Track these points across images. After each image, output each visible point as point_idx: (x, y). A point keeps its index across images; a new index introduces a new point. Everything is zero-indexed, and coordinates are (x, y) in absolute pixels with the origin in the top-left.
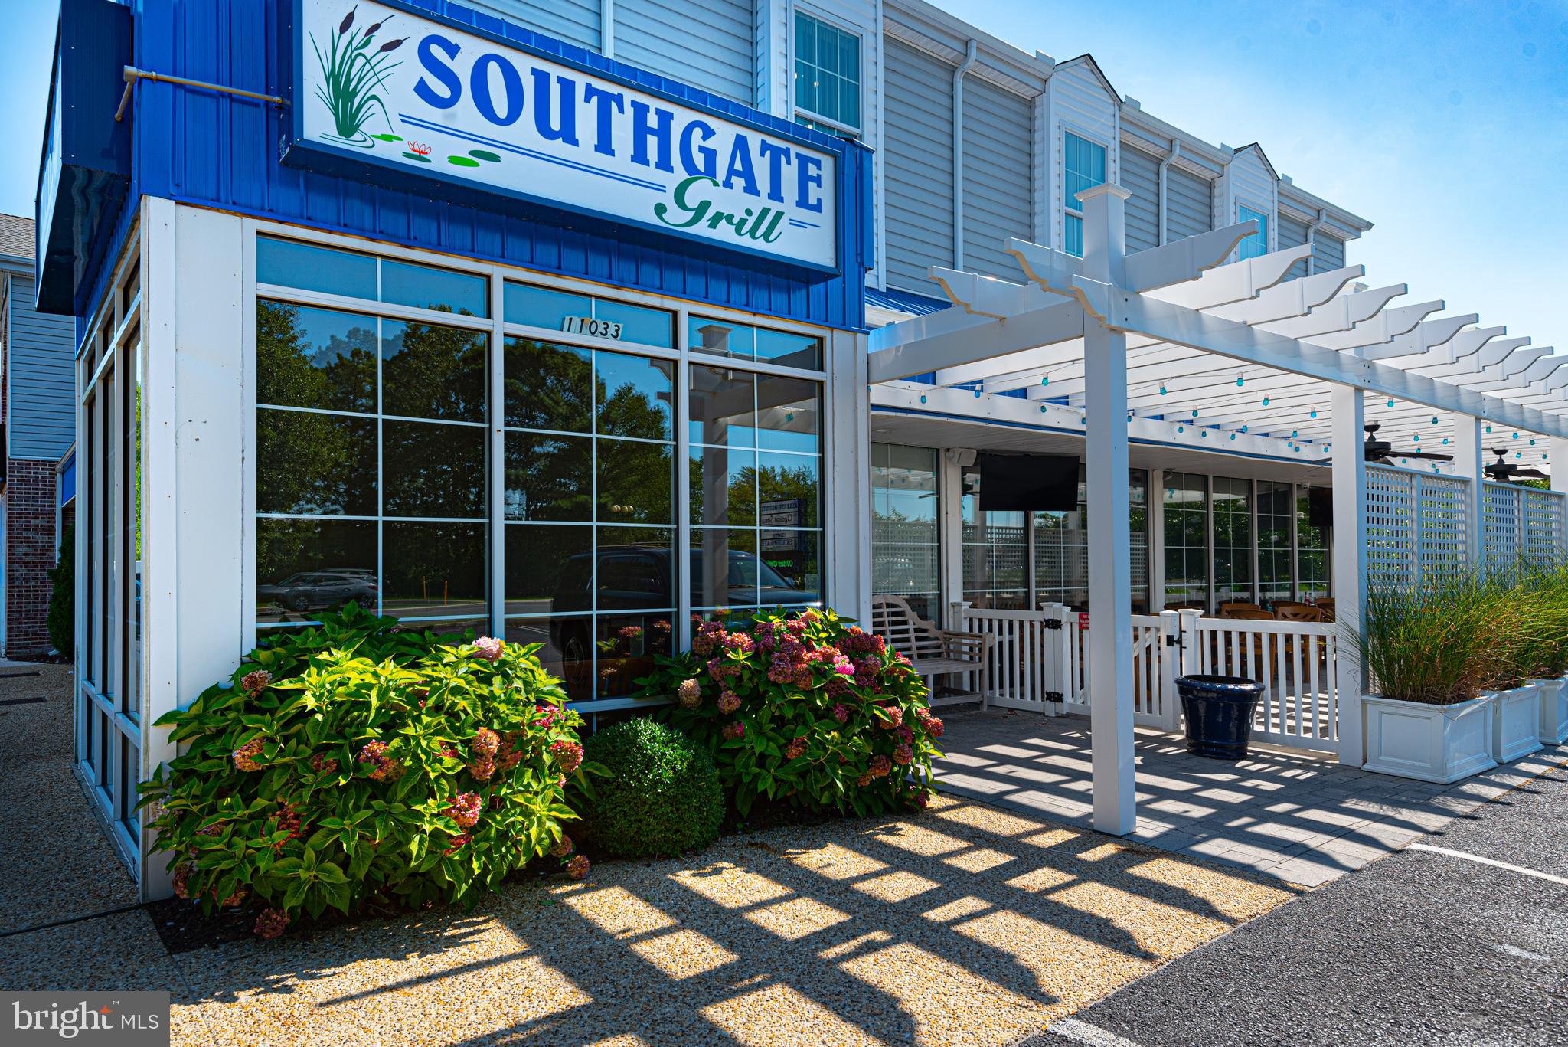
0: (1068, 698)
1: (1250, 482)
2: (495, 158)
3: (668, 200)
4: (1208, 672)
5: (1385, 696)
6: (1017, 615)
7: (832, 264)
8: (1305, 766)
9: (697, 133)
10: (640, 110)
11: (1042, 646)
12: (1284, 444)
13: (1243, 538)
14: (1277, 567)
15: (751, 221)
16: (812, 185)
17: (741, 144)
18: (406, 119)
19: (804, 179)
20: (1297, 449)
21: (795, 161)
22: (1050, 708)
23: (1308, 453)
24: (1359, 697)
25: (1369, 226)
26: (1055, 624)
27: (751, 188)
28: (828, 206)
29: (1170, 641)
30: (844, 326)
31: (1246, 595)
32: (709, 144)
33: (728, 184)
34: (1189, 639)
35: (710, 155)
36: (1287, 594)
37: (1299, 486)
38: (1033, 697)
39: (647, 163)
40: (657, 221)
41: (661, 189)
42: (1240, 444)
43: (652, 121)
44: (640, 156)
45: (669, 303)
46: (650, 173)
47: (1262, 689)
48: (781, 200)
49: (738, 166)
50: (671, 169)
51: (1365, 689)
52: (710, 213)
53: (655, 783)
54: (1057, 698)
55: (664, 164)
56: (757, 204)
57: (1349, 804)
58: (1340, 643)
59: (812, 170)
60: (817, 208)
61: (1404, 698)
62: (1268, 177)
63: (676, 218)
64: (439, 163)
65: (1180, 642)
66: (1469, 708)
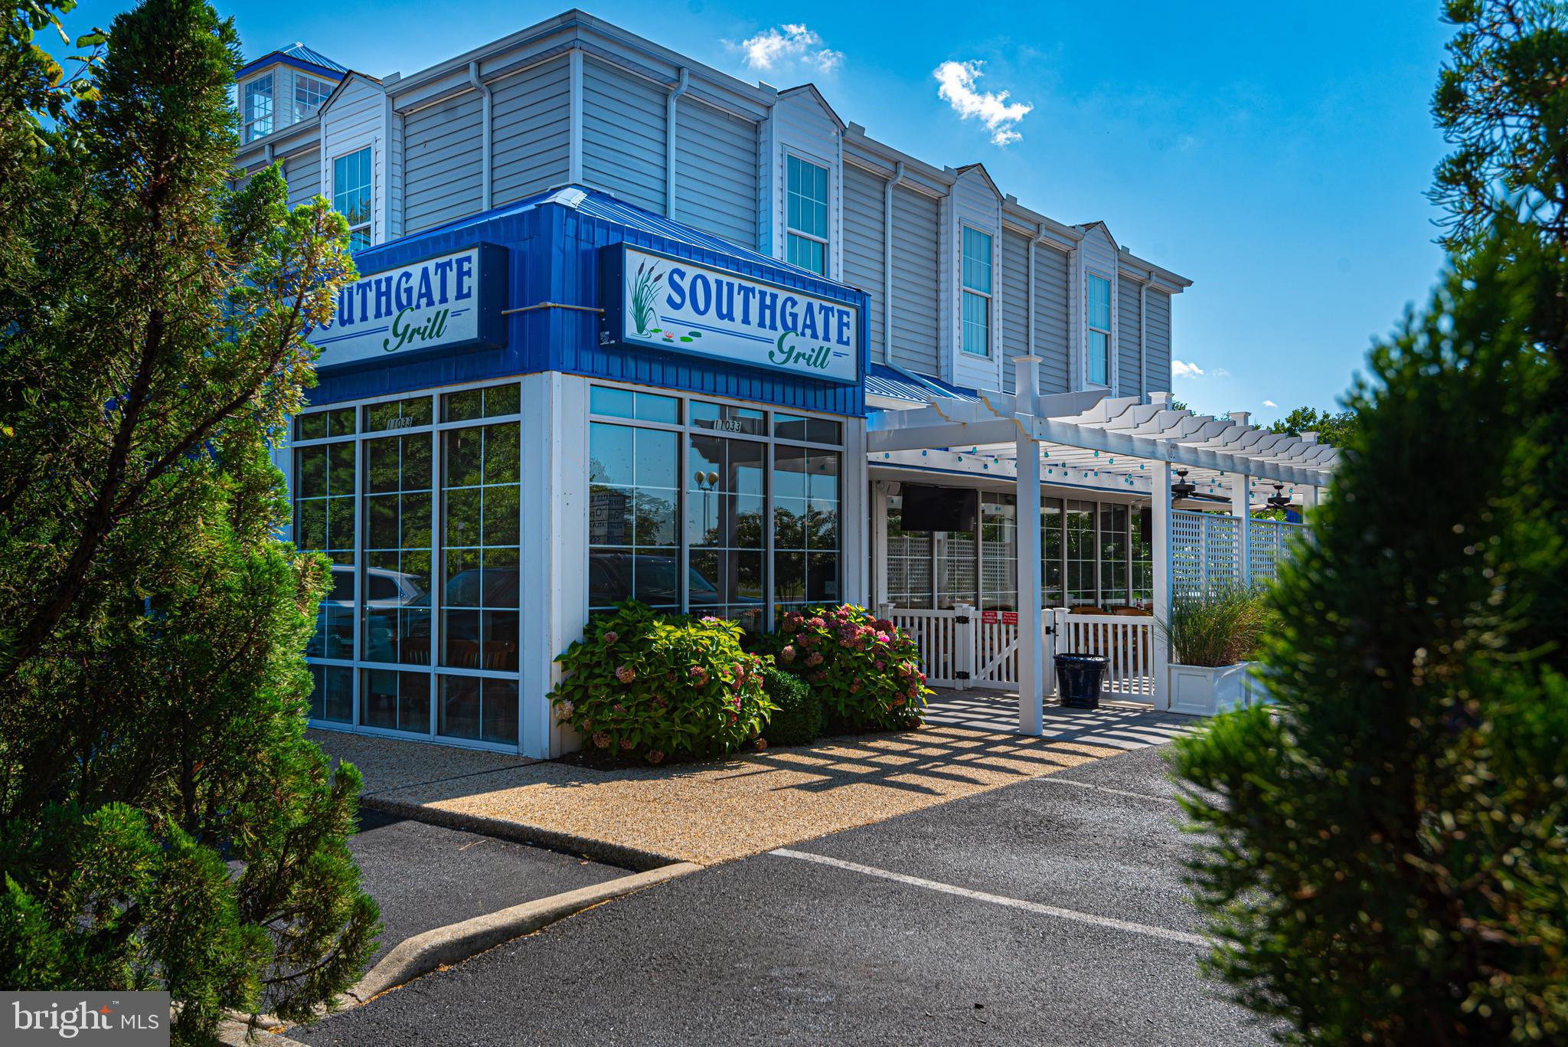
0: (973, 676)
1: (1095, 504)
2: (698, 335)
3: (774, 348)
4: (1073, 651)
5: (1182, 663)
6: (925, 613)
7: (854, 379)
8: (1135, 711)
9: (789, 304)
10: (763, 294)
11: (953, 638)
12: (1122, 479)
13: (1090, 553)
14: (1115, 575)
15: (815, 355)
16: (845, 328)
17: (810, 307)
18: (664, 319)
19: (841, 325)
20: (1132, 483)
21: (836, 314)
22: (959, 684)
23: (1139, 486)
24: (1167, 664)
25: (1190, 283)
26: (964, 620)
27: (814, 336)
28: (853, 342)
29: (1048, 631)
30: (854, 415)
31: (1091, 601)
32: (794, 311)
33: (803, 334)
34: (1061, 630)
35: (794, 316)
36: (1123, 601)
37: (1133, 507)
38: (945, 677)
39: (765, 327)
40: (770, 363)
41: (770, 341)
42: (1090, 481)
43: (768, 301)
44: (762, 324)
45: (766, 408)
46: (766, 333)
47: (1108, 661)
48: (829, 340)
49: (808, 322)
50: (776, 329)
51: (1170, 660)
52: (794, 354)
53: (794, 701)
54: (965, 676)
55: (773, 327)
56: (817, 343)
57: (1159, 725)
58: (1156, 629)
59: (845, 319)
60: (847, 343)
61: (1191, 664)
62: (1110, 248)
63: (779, 358)
64: (677, 344)
65: (1054, 631)
66: (1229, 671)
